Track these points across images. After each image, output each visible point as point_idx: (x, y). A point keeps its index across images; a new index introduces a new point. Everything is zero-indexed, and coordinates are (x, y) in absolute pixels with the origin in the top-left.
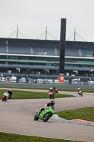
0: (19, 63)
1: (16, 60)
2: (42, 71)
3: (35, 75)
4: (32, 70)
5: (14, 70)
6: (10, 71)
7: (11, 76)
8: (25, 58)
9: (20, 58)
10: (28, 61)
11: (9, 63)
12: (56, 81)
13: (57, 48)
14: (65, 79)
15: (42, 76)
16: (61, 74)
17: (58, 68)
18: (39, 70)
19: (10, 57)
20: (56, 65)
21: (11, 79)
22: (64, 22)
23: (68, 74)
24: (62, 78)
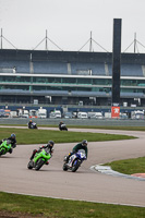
0: (49, 88)
1: (45, 84)
2: (86, 100)
3: (75, 107)
4: (70, 98)
5: (42, 99)
6: (36, 101)
7: (37, 109)
8: (58, 80)
9: (51, 80)
10: (64, 85)
11: (35, 88)
12: (108, 115)
13: (109, 64)
14: (121, 111)
15: (86, 107)
16: (115, 105)
17: (109, 94)
18: (81, 98)
19: (35, 79)
20: (107, 90)
21: (37, 113)
22: (117, 23)
23: (125, 104)
24: (117, 110)
